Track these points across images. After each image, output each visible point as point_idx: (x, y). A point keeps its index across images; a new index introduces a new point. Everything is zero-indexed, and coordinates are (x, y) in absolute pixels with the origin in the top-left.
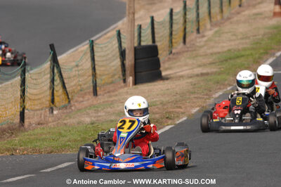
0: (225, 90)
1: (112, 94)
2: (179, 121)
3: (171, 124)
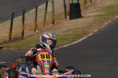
0: (108, 22)
2: (89, 35)
3: (86, 36)
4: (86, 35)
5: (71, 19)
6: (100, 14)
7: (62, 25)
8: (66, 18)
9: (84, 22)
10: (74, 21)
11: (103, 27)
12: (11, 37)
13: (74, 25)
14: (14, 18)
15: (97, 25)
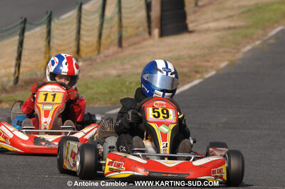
0: (253, 45)
1: (137, 46)
2: (207, 76)
3: (200, 78)
4: (198, 76)
5: (162, 35)
6: (232, 24)
7: (142, 51)
8: (150, 33)
9: (195, 43)
10: (171, 40)
11: (240, 55)
12: (18, 77)
13: (170, 51)
14: (26, 30)
15: (225, 52)
